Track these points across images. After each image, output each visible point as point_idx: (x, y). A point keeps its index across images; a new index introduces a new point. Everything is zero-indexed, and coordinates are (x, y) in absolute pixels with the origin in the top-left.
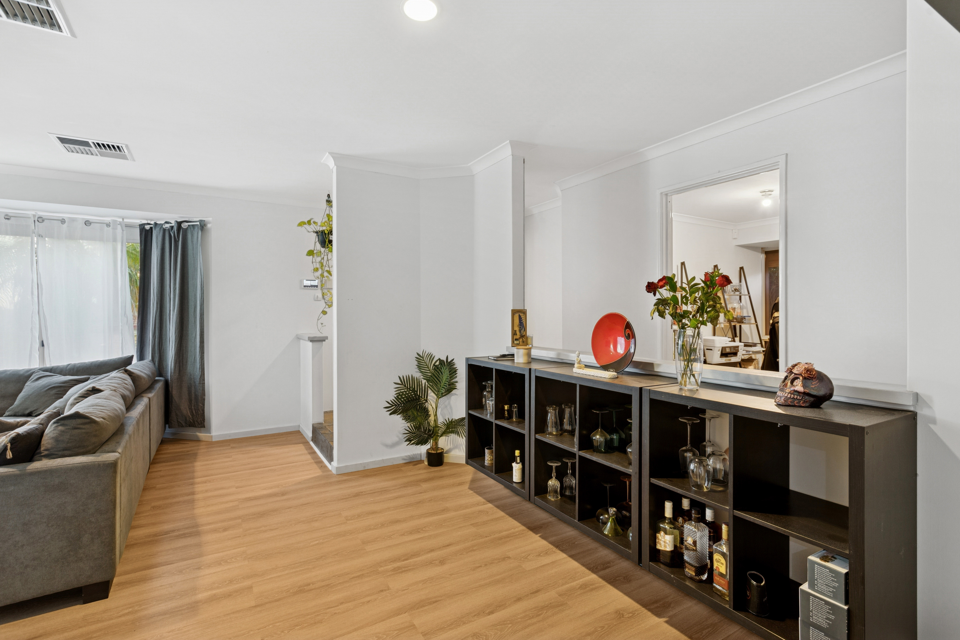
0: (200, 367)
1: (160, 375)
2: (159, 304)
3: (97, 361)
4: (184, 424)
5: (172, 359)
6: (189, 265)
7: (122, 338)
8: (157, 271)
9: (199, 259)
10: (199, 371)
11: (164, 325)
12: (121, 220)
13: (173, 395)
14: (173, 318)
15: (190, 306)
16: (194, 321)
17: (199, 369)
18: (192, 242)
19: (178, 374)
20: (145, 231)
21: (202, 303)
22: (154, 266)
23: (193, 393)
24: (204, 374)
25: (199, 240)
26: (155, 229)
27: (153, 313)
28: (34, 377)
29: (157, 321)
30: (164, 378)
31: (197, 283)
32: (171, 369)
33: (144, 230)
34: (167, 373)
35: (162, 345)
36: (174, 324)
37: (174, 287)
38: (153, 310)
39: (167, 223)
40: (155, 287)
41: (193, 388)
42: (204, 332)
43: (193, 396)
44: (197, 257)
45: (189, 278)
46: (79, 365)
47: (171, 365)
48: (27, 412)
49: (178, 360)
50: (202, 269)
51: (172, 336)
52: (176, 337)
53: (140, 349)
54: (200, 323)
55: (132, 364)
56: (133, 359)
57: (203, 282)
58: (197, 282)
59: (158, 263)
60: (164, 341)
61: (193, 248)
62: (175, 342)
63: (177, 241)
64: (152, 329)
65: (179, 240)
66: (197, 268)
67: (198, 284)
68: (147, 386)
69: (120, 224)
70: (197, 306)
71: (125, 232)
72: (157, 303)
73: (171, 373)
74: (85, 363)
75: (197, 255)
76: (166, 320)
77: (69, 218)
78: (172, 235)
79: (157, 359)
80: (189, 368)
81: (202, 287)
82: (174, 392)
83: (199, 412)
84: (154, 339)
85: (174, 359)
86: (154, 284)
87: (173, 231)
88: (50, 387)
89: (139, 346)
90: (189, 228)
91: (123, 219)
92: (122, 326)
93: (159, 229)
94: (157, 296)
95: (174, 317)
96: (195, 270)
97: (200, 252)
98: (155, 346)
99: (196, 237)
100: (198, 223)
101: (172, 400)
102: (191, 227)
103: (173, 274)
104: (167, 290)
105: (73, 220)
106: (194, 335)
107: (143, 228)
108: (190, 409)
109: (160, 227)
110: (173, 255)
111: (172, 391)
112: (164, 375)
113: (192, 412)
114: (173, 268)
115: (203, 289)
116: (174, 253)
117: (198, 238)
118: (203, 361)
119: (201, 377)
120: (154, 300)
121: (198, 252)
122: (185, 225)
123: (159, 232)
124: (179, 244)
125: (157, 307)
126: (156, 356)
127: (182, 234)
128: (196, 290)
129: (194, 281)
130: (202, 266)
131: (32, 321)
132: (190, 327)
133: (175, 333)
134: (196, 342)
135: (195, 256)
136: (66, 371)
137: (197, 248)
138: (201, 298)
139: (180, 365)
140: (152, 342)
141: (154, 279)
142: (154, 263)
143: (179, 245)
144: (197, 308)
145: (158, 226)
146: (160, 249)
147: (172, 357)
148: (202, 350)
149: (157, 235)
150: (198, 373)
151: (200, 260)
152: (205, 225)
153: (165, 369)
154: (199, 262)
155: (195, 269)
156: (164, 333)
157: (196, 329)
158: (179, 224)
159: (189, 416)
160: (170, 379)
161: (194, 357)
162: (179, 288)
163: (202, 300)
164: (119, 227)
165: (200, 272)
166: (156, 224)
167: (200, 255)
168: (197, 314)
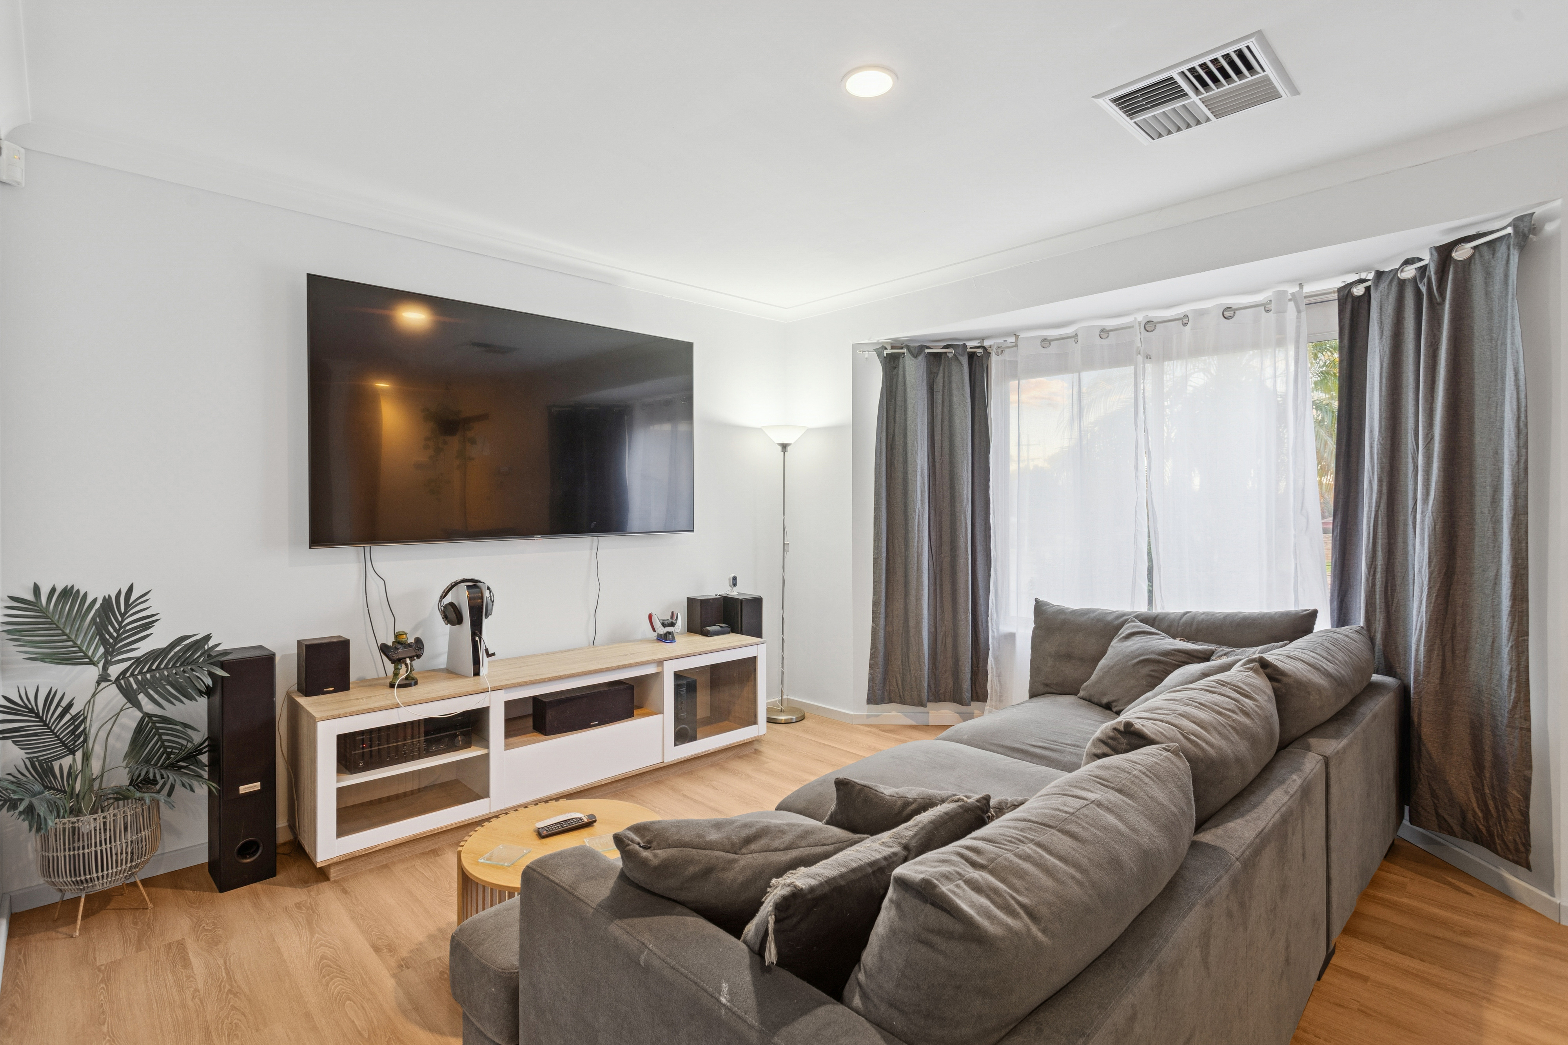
0: (1510, 675)
1: (1389, 671)
2: (1385, 484)
3: (1236, 614)
4: (1457, 828)
5: (1420, 635)
6: (1476, 364)
7: (1296, 565)
8: (1380, 396)
9: (1509, 341)
10: (1510, 687)
11: (1400, 539)
12: (1296, 289)
13: (1423, 737)
14: (1423, 521)
15: (1477, 488)
16: (1491, 530)
17: (1510, 680)
18: (1487, 293)
19: (1437, 681)
20: (1353, 301)
21: (1521, 477)
22: (1373, 384)
23: (1487, 748)
24: (1527, 700)
25: (1510, 281)
26: (1376, 289)
27: (1370, 506)
28: (1124, 631)
29: (1380, 526)
30: (1400, 679)
31: (1503, 417)
32: (1416, 661)
33: (1350, 300)
34: (1407, 668)
35: (1393, 591)
36: (1426, 538)
37: (1427, 435)
38: (1371, 498)
39: (1408, 262)
40: (1376, 440)
41: (1487, 733)
42: (1526, 567)
43: (1488, 757)
44: (1505, 338)
45: (1477, 403)
46: (1203, 616)
47: (1417, 650)
48: (1105, 700)
49: (1438, 641)
50: (1522, 370)
51: (1420, 571)
52: (1431, 574)
53: (1339, 594)
54: (1513, 540)
55: (1314, 631)
56: (1315, 620)
57: (1523, 409)
58: (1503, 412)
59: (1384, 375)
60: (1398, 582)
61: (1490, 313)
62: (1430, 588)
63: (1438, 304)
64: (1368, 546)
65: (1444, 299)
66: (1504, 369)
67: (1506, 419)
68: (1329, 713)
69: (1294, 298)
70: (1502, 488)
71: (1303, 315)
72: (1380, 481)
73: (1417, 672)
74: (1213, 614)
75: (1505, 329)
76: (1406, 525)
77: (1195, 310)
78: (1424, 289)
79: (1379, 627)
80: (1476, 666)
81: (1522, 424)
82: (1428, 731)
83: (1509, 814)
84: (1372, 573)
85: (1426, 637)
86: (1371, 432)
87: (1425, 280)
88: (1142, 658)
89: (1337, 588)
90: (1477, 255)
91: (1301, 286)
92: (1295, 537)
93: (1386, 284)
94: (1381, 463)
95: (1427, 518)
96: (1498, 375)
97: (1513, 319)
98: (1375, 591)
99: (1502, 275)
100: (1510, 230)
101: (1420, 750)
102: (1485, 251)
103: (1425, 397)
104: (1407, 444)
105: (1202, 313)
106: (1491, 574)
107: (1347, 295)
108: (1478, 790)
109: (1389, 280)
110: (1425, 345)
111: (1420, 724)
112: (1398, 670)
113: (1486, 805)
114: (1425, 382)
115: (1524, 431)
116: (1426, 339)
117: (1506, 276)
118: (1523, 659)
119: (1515, 706)
120: (1373, 473)
121: (1506, 321)
122: (1461, 254)
123: (1386, 293)
124: (1443, 309)
125: (1380, 491)
126: (1378, 618)
127: (1455, 280)
128: (1501, 437)
129: (1494, 409)
130: (1521, 360)
131: (1136, 521)
132: (1477, 549)
133: (1430, 562)
134: (1500, 597)
135: (1495, 336)
136: (1178, 626)
137: (1504, 308)
138: (1518, 462)
139: (1444, 655)
140: (1367, 580)
141: (1372, 419)
142: (1373, 379)
143: (1442, 316)
144: (1502, 495)
145: (1384, 277)
146: (1389, 338)
147: (1421, 629)
148: (1520, 623)
149: (1381, 301)
150: (1505, 692)
151: (1513, 343)
152: (1534, 229)
153: (1402, 657)
154: (1509, 351)
155: (1496, 374)
156: (1399, 559)
157: (1500, 558)
158: (1444, 252)
159: (1474, 811)
160: (1415, 688)
161: (1490, 640)
162: (1441, 435)
163: (1522, 465)
164: (1291, 306)
165: (1513, 379)
166: (1379, 274)
167: (1513, 328)
168: (1502, 511)
